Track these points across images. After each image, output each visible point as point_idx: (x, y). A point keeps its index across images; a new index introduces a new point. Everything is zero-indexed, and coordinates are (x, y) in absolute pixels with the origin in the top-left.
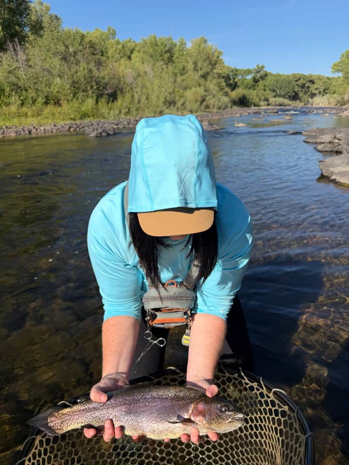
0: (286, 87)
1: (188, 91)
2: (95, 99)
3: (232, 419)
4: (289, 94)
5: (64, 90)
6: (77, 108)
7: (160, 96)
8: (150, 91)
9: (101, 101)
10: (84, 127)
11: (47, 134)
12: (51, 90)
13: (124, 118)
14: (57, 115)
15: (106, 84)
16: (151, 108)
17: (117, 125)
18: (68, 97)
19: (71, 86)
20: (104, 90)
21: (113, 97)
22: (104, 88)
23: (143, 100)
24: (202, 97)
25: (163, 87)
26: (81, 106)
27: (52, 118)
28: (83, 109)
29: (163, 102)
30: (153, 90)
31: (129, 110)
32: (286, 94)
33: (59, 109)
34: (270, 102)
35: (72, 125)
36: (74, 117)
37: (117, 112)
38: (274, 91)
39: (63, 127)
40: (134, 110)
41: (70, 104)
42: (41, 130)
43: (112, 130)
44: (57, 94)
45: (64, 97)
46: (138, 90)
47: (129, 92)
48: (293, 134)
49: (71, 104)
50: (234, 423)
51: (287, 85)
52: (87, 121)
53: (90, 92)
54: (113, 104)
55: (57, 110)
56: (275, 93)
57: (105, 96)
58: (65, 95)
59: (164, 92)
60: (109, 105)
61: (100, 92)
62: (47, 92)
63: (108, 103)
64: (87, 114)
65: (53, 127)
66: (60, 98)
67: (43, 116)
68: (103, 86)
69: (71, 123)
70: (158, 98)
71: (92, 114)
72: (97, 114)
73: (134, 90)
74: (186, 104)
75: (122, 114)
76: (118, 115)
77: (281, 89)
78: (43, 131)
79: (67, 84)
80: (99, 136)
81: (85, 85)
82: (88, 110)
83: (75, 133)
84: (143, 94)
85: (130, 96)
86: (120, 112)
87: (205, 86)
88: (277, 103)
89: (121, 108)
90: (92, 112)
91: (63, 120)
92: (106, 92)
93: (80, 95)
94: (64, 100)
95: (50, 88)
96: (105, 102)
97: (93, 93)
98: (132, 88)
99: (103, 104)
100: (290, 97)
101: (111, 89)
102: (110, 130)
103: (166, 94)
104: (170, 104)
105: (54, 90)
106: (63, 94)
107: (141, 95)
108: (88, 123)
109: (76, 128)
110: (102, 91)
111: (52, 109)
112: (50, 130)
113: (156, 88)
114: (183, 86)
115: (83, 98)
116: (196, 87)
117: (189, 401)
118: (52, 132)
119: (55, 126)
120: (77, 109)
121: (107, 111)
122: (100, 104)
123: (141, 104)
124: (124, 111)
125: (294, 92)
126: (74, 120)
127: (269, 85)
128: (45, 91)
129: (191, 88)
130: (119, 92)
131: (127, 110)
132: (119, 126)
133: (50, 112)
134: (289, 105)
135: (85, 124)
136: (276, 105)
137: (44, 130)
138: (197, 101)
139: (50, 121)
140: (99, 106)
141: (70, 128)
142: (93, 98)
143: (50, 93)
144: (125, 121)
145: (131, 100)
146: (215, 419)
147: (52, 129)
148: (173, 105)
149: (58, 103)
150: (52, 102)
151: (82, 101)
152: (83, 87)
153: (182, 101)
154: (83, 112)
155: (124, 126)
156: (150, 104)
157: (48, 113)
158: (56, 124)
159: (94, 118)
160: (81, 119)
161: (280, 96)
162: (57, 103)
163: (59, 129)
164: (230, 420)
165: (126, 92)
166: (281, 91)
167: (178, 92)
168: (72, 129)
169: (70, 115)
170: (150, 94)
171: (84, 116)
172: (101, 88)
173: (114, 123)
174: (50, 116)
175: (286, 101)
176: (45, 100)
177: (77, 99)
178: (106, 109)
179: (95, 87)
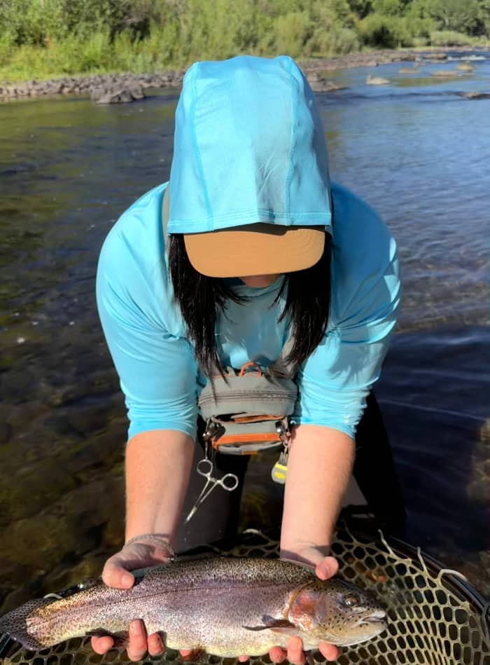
0: (462, 11)
1: (281, 17)
2: (108, 33)
3: (364, 620)
4: (466, 24)
5: (51, 17)
6: (75, 50)
7: (229, 29)
8: (210, 20)
9: (119, 38)
10: (88, 87)
11: (20, 99)
12: (27, 18)
13: (162, 70)
14: (38, 64)
15: (129, 7)
16: (211, 51)
17: (149, 81)
18: (58, 31)
19: (64, 10)
20: (126, 17)
21: (142, 30)
22: (125, 14)
23: (197, 35)
24: (307, 29)
25: (234, 12)
26: (82, 46)
27: (30, 69)
28: (86, 53)
29: (234, 40)
30: (215, 17)
31: (171, 54)
32: (462, 25)
33: (43, 53)
34: (432, 38)
35: (67, 82)
36: (71, 66)
37: (150, 58)
38: (439, 18)
39: (49, 86)
40: (180, 53)
41: (62, 43)
42: (8, 92)
43: (140, 92)
44: (38, 25)
45: (52, 31)
46: (189, 17)
47: (171, 20)
48: (474, 98)
49: (64, 44)
50: (368, 628)
51: (464, 7)
52: (93, 74)
53: (100, 22)
54: (141, 43)
55: (38, 55)
56: (440, 23)
57: (127, 29)
58: (52, 26)
59: (237, 21)
60: (135, 45)
61: (119, 22)
62: (20, 21)
63: (133, 41)
64: (94, 61)
65: (31, 87)
66: (43, 32)
67: (13, 66)
68: (122, 11)
69: (65, 80)
70: (225, 33)
71: (104, 61)
72: (112, 62)
73: (181, 17)
74: (277, 43)
75: (158, 62)
76: (151, 63)
77: (451, 15)
78: (12, 94)
79: (57, 6)
80: (116, 103)
81: (90, 8)
82: (96, 55)
83: (71, 96)
84: (197, 26)
85: (174, 29)
86: (155, 59)
87: (311, 10)
88: (445, 41)
89: (157, 51)
90: (102, 58)
91: (51, 72)
92: (129, 21)
93: (82, 26)
94: (51, 36)
95: (25, 13)
96: (127, 40)
97: (105, 22)
98: (176, 15)
99: (122, 43)
100: (468, 29)
101: (137, 16)
102: (136, 91)
103: (240, 24)
104: (247, 43)
105: (33, 16)
106: (50, 24)
107: (193, 27)
108: (95, 79)
109: (74, 88)
110: (122, 18)
111: (28, 52)
112: (26, 92)
113: (221, 13)
114: (270, 11)
115: (87, 32)
116: (295, 11)
117: (285, 586)
118: (29, 95)
119: (34, 83)
120: (75, 53)
121: (131, 56)
122: (117, 43)
123: (194, 42)
124: (161, 56)
125: (477, 20)
126: (70, 72)
127: (430, 8)
128: (17, 20)
129: (285, 14)
130: (152, 22)
131: (167, 54)
132: (153, 84)
133: (26, 59)
134: (466, 44)
135: (90, 79)
136: (443, 45)
137: (15, 91)
138: (296, 38)
139: (26, 75)
140: (117, 47)
141: (63, 87)
142: (105, 32)
143: (26, 24)
144: (163, 75)
145: (175, 35)
146: (333, 619)
147: (30, 90)
148: (252, 44)
149: (41, 41)
150: (30, 39)
151: (85, 38)
152: (85, 11)
153: (269, 36)
154: (86, 57)
155: (161, 83)
156: (209, 43)
157: (23, 60)
158: (37, 81)
159: (107, 70)
160: (83, 70)
161: (450, 28)
162: (39, 41)
163: (42, 89)
164: (360, 622)
165: (165, 20)
166: (452, 18)
167: (262, 20)
168: (66, 90)
169: (62, 64)
170: (210, 25)
171: (88, 65)
172: (120, 13)
173: (142, 79)
174: (25, 67)
175: (462, 37)
176: (16, 36)
177: (76, 34)
178: (129, 53)
179: (108, 12)
